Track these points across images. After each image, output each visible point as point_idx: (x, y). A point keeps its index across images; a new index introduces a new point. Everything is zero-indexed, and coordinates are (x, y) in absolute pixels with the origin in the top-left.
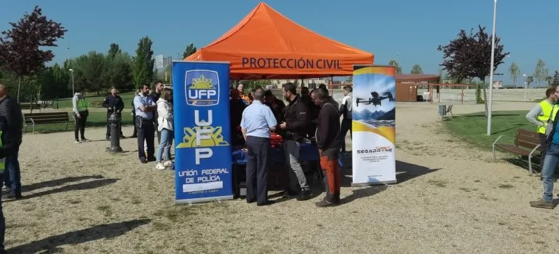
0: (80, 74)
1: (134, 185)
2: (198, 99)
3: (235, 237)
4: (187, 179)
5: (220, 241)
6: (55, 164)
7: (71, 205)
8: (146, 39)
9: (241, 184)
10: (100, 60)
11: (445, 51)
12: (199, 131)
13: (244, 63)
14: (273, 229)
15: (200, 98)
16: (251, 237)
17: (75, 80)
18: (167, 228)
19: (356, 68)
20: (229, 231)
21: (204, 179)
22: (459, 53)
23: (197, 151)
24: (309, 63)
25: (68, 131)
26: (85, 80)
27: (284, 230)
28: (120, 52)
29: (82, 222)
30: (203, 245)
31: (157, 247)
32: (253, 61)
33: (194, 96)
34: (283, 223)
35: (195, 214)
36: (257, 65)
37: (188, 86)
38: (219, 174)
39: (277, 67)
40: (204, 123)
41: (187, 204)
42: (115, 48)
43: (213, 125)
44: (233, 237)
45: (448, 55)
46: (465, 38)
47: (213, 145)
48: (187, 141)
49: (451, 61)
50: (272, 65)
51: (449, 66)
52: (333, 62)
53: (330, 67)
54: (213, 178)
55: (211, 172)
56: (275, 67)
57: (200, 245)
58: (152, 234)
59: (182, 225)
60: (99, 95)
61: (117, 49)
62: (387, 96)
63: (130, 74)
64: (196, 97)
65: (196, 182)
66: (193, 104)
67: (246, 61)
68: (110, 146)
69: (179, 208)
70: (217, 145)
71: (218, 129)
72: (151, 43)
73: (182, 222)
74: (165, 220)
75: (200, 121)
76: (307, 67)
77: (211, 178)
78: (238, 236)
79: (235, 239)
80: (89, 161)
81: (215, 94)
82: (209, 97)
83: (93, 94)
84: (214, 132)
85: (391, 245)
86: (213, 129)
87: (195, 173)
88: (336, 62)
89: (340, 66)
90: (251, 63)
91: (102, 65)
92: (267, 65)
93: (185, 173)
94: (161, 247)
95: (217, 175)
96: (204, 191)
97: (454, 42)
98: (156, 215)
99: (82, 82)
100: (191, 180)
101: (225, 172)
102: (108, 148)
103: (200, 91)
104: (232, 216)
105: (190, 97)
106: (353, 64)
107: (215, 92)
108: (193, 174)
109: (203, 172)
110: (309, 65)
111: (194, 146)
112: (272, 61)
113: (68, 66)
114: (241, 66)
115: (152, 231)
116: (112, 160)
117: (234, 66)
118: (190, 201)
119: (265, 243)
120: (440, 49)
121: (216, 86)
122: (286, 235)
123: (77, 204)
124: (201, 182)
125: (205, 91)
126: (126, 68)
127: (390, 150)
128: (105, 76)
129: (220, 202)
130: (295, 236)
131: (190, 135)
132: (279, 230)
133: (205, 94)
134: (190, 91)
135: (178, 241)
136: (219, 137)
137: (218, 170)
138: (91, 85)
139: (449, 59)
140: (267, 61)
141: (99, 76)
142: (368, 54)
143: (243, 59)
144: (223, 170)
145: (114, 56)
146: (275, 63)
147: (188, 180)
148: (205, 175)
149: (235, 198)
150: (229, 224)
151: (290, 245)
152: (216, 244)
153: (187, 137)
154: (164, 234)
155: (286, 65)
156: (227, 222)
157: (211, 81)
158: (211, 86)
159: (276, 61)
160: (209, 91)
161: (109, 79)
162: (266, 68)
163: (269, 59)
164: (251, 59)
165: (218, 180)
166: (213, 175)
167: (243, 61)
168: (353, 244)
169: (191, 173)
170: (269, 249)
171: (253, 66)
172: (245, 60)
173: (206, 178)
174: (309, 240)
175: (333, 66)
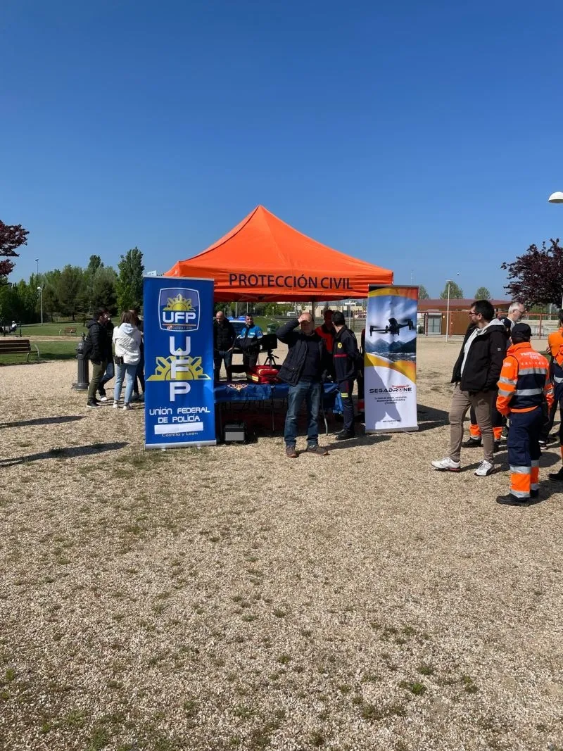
0: (51, 293)
1: (99, 427)
2: (174, 322)
3: (209, 487)
4: (159, 418)
5: (190, 490)
6: (7, 403)
7: (19, 449)
8: (136, 251)
9: (227, 427)
10: (76, 276)
11: (511, 270)
12: (175, 361)
13: (231, 281)
14: (255, 479)
15: (176, 321)
16: (227, 487)
17: (44, 302)
18: (130, 475)
19: (372, 289)
20: (203, 480)
21: (180, 419)
22: (528, 273)
23: (172, 385)
24: (312, 282)
25: (30, 363)
26: (57, 301)
27: (269, 480)
28: (102, 265)
29: (29, 467)
30: (169, 495)
31: (113, 496)
32: (243, 278)
33: (170, 319)
34: (270, 472)
35: (167, 461)
36: (248, 283)
37: (162, 307)
38: (198, 414)
39: (273, 286)
40: (180, 352)
41: (159, 449)
42: (95, 261)
43: (192, 355)
44: (206, 487)
45: (515, 275)
46: (536, 253)
47: (192, 379)
48: (159, 373)
49: (519, 282)
50: (266, 283)
51: (515, 289)
52: (342, 281)
53: (337, 287)
54: (191, 419)
55: (189, 410)
56: (269, 286)
57: (165, 494)
58: (110, 482)
59: (149, 472)
60: (74, 321)
61: (99, 262)
62: (407, 323)
63: (114, 295)
64: (172, 321)
65: (170, 422)
66: (168, 329)
67: (233, 278)
68: (77, 382)
69: (147, 454)
70: (196, 378)
71: (197, 359)
72: (140, 256)
73: (150, 470)
74: (128, 467)
75: (176, 349)
76: (310, 287)
77: (189, 418)
78: (212, 485)
79: (208, 489)
80: (50, 399)
81: (194, 317)
82: (187, 321)
83: (67, 319)
84: (193, 364)
85: (392, 500)
86: (191, 360)
87: (169, 411)
88: (346, 282)
89: (350, 286)
90: (240, 281)
91: (79, 282)
92: (260, 283)
93: (157, 412)
94: (118, 496)
95: (196, 415)
96: (181, 433)
97: (523, 259)
98: (119, 461)
99: (53, 304)
100: (165, 420)
101: (206, 411)
102: (74, 384)
103: (177, 314)
104: (210, 463)
105: (164, 320)
106: (367, 284)
107: (194, 314)
108: (167, 412)
109: (178, 411)
110: (312, 285)
111: (168, 379)
112: (266, 279)
113: (34, 283)
114: (228, 284)
115: (111, 479)
116: (78, 398)
117: (220, 284)
118: (163, 445)
119: (242, 493)
120: (504, 267)
121: (197, 308)
122: (270, 486)
123: (26, 448)
124: (176, 422)
125: (183, 314)
126: (109, 288)
127: (409, 389)
128: (82, 296)
129: (199, 448)
130: (280, 487)
131: (164, 366)
132: (263, 480)
133: (183, 318)
134: (164, 313)
135: (139, 490)
136: (198, 369)
137: (197, 409)
138: (64, 307)
139: (516, 280)
140: (260, 279)
141: (74, 297)
142: (387, 272)
143: (231, 275)
144: (203, 409)
145: (94, 271)
146: (269, 281)
147: (161, 420)
148: (181, 414)
149: (219, 444)
150: (204, 473)
151: (271, 496)
152: (185, 494)
153: (159, 368)
154: (125, 482)
155: (283, 284)
156: (203, 470)
157: (190, 302)
158: (190, 307)
159: (271, 279)
160: (187, 314)
161: (86, 300)
162: (259, 287)
163: (263, 276)
164: (240, 275)
165: (197, 421)
166: (191, 414)
167: (231, 278)
168: (347, 497)
169: (164, 412)
170: (246, 499)
171: (243, 283)
172: (233, 276)
173: (183, 418)
174: (296, 492)
175: (341, 287)
